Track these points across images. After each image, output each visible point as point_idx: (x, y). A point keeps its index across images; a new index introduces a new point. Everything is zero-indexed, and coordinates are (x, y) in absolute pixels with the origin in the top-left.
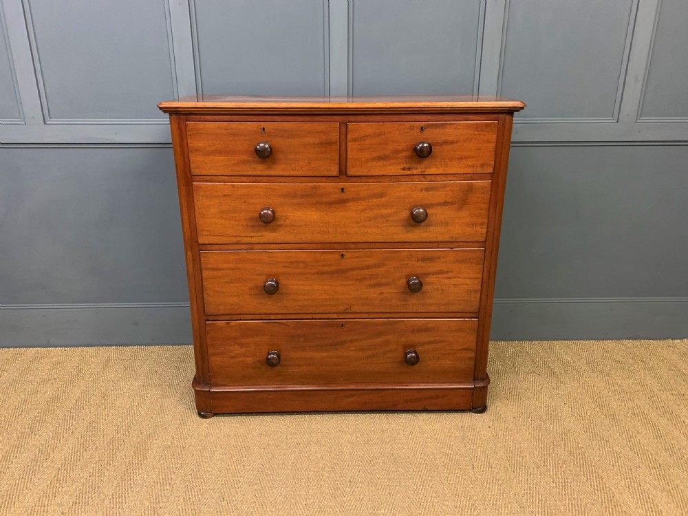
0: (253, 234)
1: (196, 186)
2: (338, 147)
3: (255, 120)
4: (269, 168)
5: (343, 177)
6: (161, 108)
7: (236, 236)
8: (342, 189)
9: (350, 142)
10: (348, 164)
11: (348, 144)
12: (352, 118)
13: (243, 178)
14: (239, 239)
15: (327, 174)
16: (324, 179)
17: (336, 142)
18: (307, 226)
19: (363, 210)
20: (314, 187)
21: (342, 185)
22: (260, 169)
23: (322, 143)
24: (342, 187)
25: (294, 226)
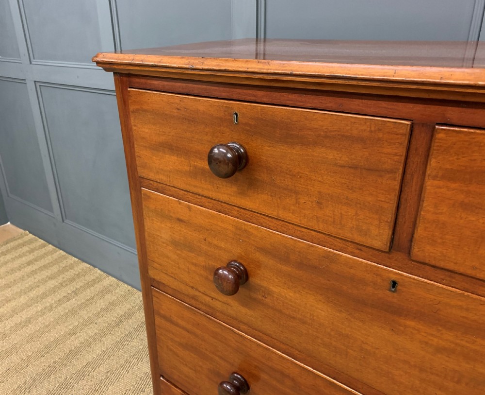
0: (213, 295)
1: (145, 194)
2: (396, 185)
3: (224, 95)
4: (242, 193)
5: (398, 256)
6: (98, 63)
7: (192, 288)
8: (394, 284)
9: (435, 178)
10: (420, 232)
11: (429, 183)
12: (453, 113)
13: (204, 200)
14: (197, 293)
15: (358, 239)
16: (351, 247)
17: (392, 171)
18: (304, 323)
19: (439, 350)
20: (328, 257)
21: (394, 272)
22: (226, 191)
23: (355, 167)
24: (394, 277)
25: (280, 312)
